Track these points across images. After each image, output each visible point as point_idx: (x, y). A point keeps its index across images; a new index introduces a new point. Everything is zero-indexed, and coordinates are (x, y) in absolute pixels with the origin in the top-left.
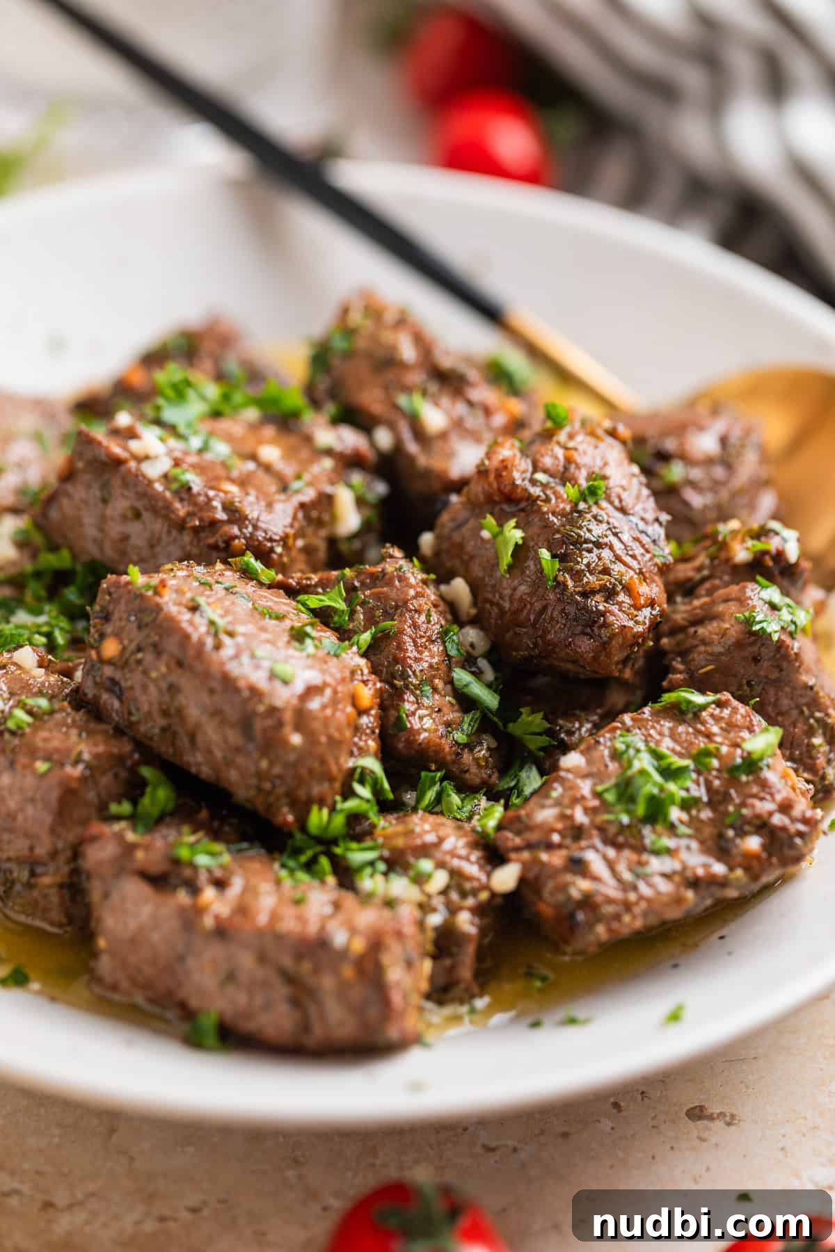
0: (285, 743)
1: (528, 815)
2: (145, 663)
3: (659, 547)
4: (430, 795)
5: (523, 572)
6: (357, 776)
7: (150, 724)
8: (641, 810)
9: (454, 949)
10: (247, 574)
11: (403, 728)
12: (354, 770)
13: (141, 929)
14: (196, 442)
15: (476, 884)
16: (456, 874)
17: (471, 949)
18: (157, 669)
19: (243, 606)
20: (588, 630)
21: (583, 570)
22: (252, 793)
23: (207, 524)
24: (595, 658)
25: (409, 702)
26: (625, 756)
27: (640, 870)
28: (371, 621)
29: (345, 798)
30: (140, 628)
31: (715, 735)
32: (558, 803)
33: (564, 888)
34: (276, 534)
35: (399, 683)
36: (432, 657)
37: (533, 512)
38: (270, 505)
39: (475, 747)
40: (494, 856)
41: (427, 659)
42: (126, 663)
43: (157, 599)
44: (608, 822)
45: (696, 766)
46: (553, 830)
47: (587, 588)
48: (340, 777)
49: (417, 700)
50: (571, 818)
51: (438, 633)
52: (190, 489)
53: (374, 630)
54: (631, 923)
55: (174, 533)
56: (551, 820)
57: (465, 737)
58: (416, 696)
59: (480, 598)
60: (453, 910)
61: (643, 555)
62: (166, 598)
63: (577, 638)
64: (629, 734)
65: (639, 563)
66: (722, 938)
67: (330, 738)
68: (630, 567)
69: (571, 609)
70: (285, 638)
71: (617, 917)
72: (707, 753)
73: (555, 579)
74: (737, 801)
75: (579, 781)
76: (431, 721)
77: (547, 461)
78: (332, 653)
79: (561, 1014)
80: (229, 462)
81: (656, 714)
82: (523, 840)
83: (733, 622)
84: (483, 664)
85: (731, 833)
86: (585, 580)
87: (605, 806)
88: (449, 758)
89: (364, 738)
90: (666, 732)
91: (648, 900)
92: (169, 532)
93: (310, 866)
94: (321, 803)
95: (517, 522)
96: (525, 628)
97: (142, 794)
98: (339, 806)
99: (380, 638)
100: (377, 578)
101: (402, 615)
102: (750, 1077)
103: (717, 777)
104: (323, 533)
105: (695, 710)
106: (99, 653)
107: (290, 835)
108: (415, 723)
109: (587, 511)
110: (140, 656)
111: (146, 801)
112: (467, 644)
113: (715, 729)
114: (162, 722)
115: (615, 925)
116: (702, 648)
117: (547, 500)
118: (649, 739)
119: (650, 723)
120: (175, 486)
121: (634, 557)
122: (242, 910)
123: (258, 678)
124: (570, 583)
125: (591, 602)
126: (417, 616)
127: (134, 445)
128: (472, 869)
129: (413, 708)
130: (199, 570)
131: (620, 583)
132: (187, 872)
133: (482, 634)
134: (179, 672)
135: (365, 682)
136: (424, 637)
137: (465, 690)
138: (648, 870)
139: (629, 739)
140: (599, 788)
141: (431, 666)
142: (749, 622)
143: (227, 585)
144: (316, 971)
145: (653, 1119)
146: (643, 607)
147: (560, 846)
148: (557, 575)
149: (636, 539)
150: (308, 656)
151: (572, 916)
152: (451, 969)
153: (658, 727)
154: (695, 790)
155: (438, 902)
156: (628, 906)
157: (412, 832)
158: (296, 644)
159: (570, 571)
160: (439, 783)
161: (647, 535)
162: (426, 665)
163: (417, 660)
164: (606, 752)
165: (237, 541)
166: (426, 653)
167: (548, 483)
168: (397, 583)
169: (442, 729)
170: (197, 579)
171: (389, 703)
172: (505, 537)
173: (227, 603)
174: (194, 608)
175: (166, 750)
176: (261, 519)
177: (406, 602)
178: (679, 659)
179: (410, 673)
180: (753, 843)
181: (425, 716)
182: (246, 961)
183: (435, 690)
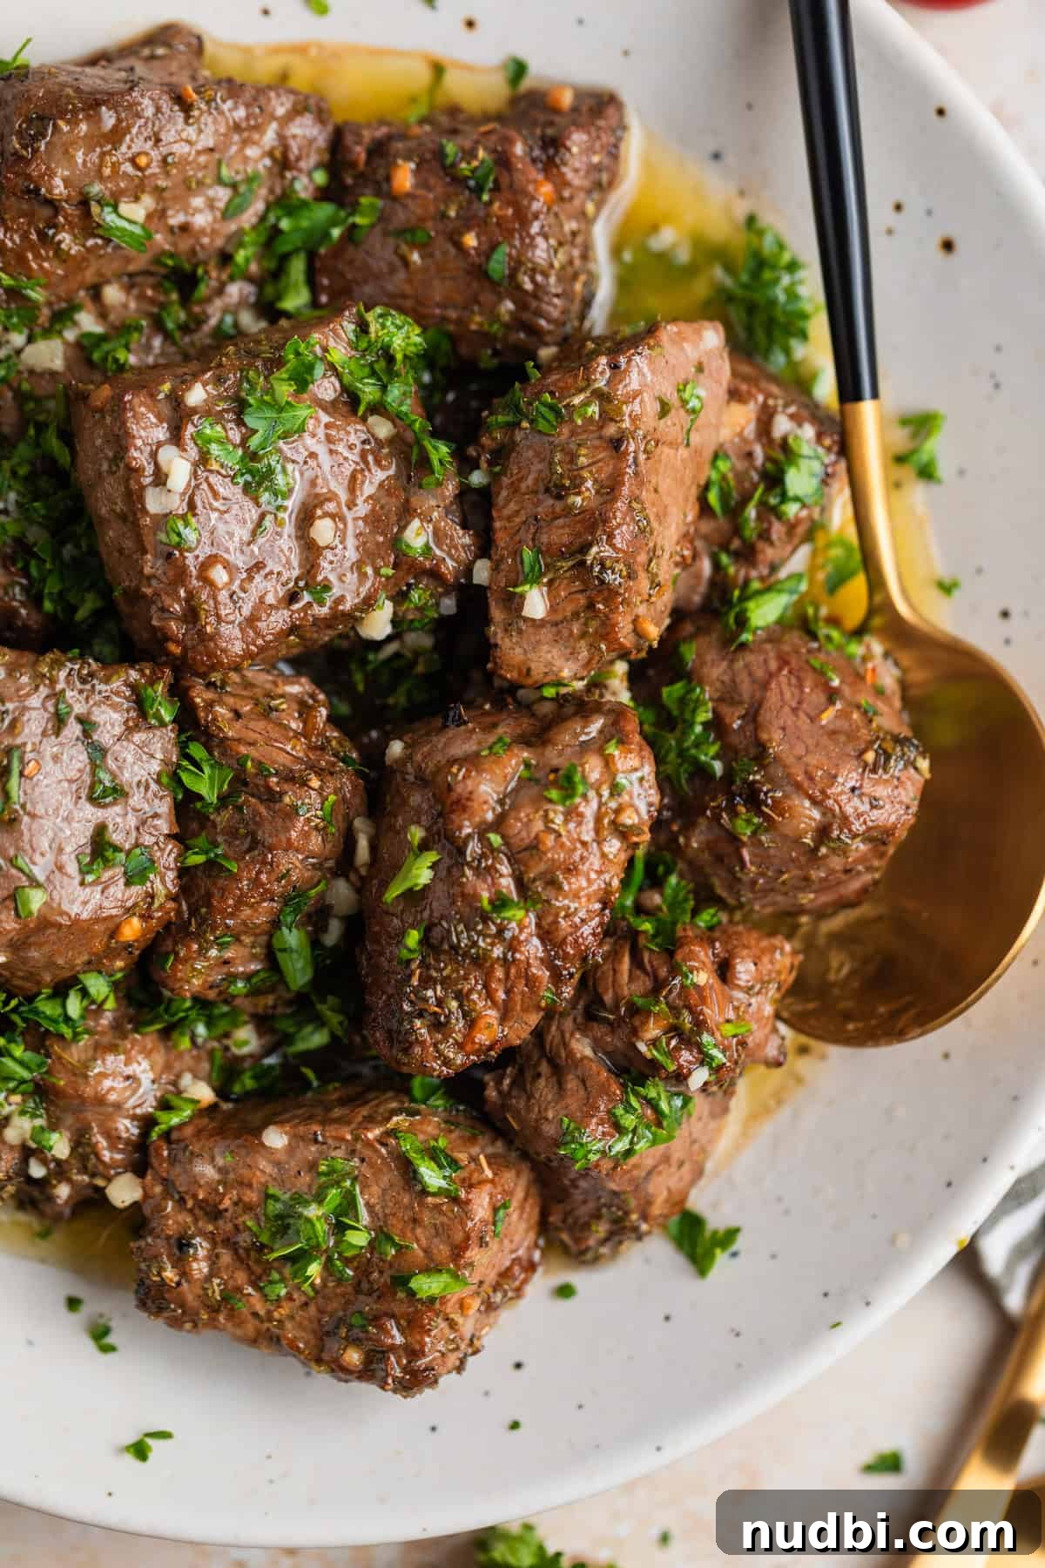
1: (192, 1153)
15: (101, 1167)
16: (89, 1146)
25: (188, 948)
31: (422, 1225)
32: (223, 1171)
33: (152, 1259)
44: (249, 1229)
45: (374, 1242)
47: (420, 1005)
49: (201, 951)
51: (282, 896)
58: (201, 948)
61: (522, 992)
68: (494, 1002)
72: (393, 1242)
73: (408, 962)
75: (263, 1164)
77: (517, 827)
82: (169, 1171)
85: (344, 1332)
86: (429, 992)
87: (260, 1212)
95: (436, 862)
100: (272, 796)
103: (380, 1271)
105: (425, 1188)
112: (327, 901)
113: (427, 1221)
121: (508, 993)
124: (415, 980)
128: (107, 1155)
129: (189, 956)
131: (464, 1016)
133: (355, 896)
135: (143, 918)
136: (255, 898)
137: (280, 953)
139: (341, 1165)
140: (273, 1189)
141: (244, 925)
142: (566, 1136)
146: (468, 1053)
148: (413, 959)
159: (425, 967)
164: (312, 1158)
166: (249, 912)
167: (497, 851)
168: (280, 821)
169: (219, 979)
172: (414, 867)
177: (270, 849)
180: (355, 1357)
183: (239, 942)
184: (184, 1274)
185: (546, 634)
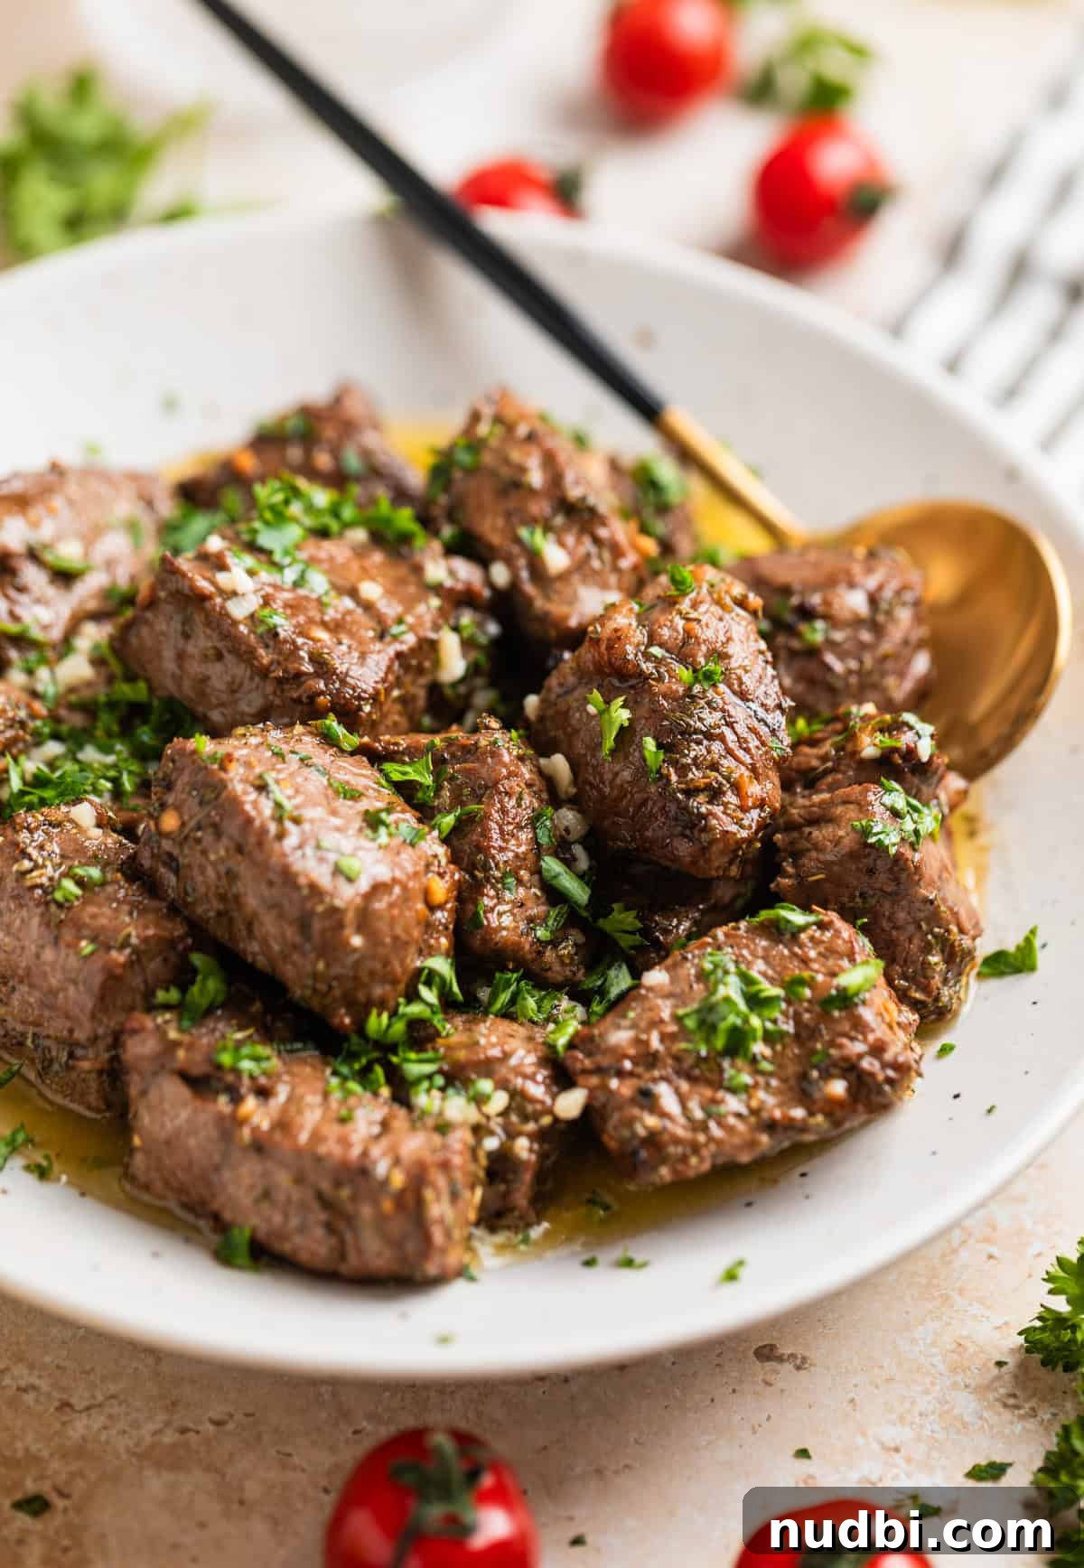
0: (346, 944)
1: (601, 1035)
2: (204, 844)
3: (778, 738)
4: (504, 997)
5: (626, 757)
6: (423, 978)
7: (205, 907)
8: (720, 1043)
9: (510, 1176)
10: (328, 740)
11: (479, 925)
12: (421, 970)
13: (177, 1133)
14: (290, 575)
15: (539, 1107)
16: (517, 1096)
17: (527, 1177)
18: (217, 852)
19: (316, 782)
20: (688, 832)
21: (689, 765)
22: (308, 992)
23: (291, 676)
24: (694, 863)
25: (487, 895)
26: (712, 978)
27: (714, 1109)
28: (457, 800)
29: (409, 1001)
30: (201, 803)
31: (811, 960)
32: (634, 1026)
33: (630, 1122)
34: (365, 692)
35: (480, 875)
36: (519, 846)
37: (644, 691)
38: (363, 657)
39: (560, 943)
40: (562, 1077)
41: (513, 848)
42: (186, 838)
43: (223, 775)
44: (686, 1051)
45: (787, 994)
46: (626, 1056)
47: (691, 786)
48: (405, 979)
49: (498, 894)
50: (647, 1043)
51: (529, 818)
52: (276, 635)
53: (459, 811)
54: (698, 1165)
55: (257, 679)
56: (624, 1044)
57: (548, 934)
58: (497, 890)
59: (580, 779)
60: (511, 1135)
61: (757, 747)
62: (231, 774)
63: (675, 840)
64: (719, 953)
65: (752, 758)
66: (803, 1175)
67: (396, 938)
68: (742, 763)
69: (672, 808)
70: (358, 823)
71: (684, 1159)
72: (801, 982)
73: (659, 771)
74: (827, 1038)
75: (659, 1002)
76: (511, 918)
77: (665, 633)
78: (408, 841)
79: (617, 1253)
80: (325, 599)
81: (753, 930)
82: (592, 1063)
83: (849, 829)
84: (578, 850)
85: (815, 1074)
86: (691, 776)
87: (684, 1033)
88: (529, 957)
89: (435, 935)
90: (760, 952)
91: (719, 1142)
92: (252, 678)
93: (364, 1076)
94: (382, 1005)
95: (625, 701)
96: (624, 818)
97: (193, 982)
98: (402, 1010)
99: (465, 821)
100: (469, 752)
101: (491, 797)
102: (830, 1316)
103: (807, 1010)
104: (423, 681)
105: (795, 930)
106: (157, 825)
107: (346, 1038)
108: (493, 920)
109: (701, 696)
110: (199, 834)
111: (195, 989)
112: (562, 828)
113: (812, 954)
114: (217, 905)
115: (680, 1167)
116: (814, 854)
117: (660, 679)
118: (741, 959)
119: (744, 941)
120: (261, 629)
121: (747, 750)
122: (283, 1125)
123: (321, 875)
124: (674, 778)
125: (693, 803)
126: (506, 799)
127: (221, 578)
128: (537, 1091)
129: (491, 904)
130: (275, 735)
131: (729, 782)
132: (230, 1078)
133: (579, 816)
134: (239, 858)
135: (441, 875)
136: (511, 824)
137: (554, 882)
138: (723, 1109)
139: (718, 957)
140: (681, 1012)
141: (517, 856)
142: (866, 832)
143: (303, 754)
144: (354, 1198)
145: (719, 1355)
146: (751, 808)
147: (631, 1074)
148: (661, 767)
149: (752, 730)
150: (380, 847)
151: (635, 1153)
152: (506, 1195)
153: (752, 946)
154: (783, 1023)
155: (496, 1124)
156: (696, 1149)
157: (477, 1043)
158: (368, 832)
159: (675, 763)
160: (515, 984)
161: (766, 724)
162: (511, 855)
163: (501, 849)
164: (693, 971)
165: (322, 698)
166: (513, 842)
167: (664, 658)
168: (489, 760)
169: (522, 926)
170: (269, 747)
171: (466, 896)
172: (611, 717)
173: (299, 780)
174: (262, 788)
175: (221, 933)
176: (351, 673)
177: (496, 783)
178: (790, 860)
179: (493, 865)
180: (838, 1088)
181: (505, 912)
182: (283, 1179)
183: (520, 882)
184: (664, 1115)
185: (576, 579)
